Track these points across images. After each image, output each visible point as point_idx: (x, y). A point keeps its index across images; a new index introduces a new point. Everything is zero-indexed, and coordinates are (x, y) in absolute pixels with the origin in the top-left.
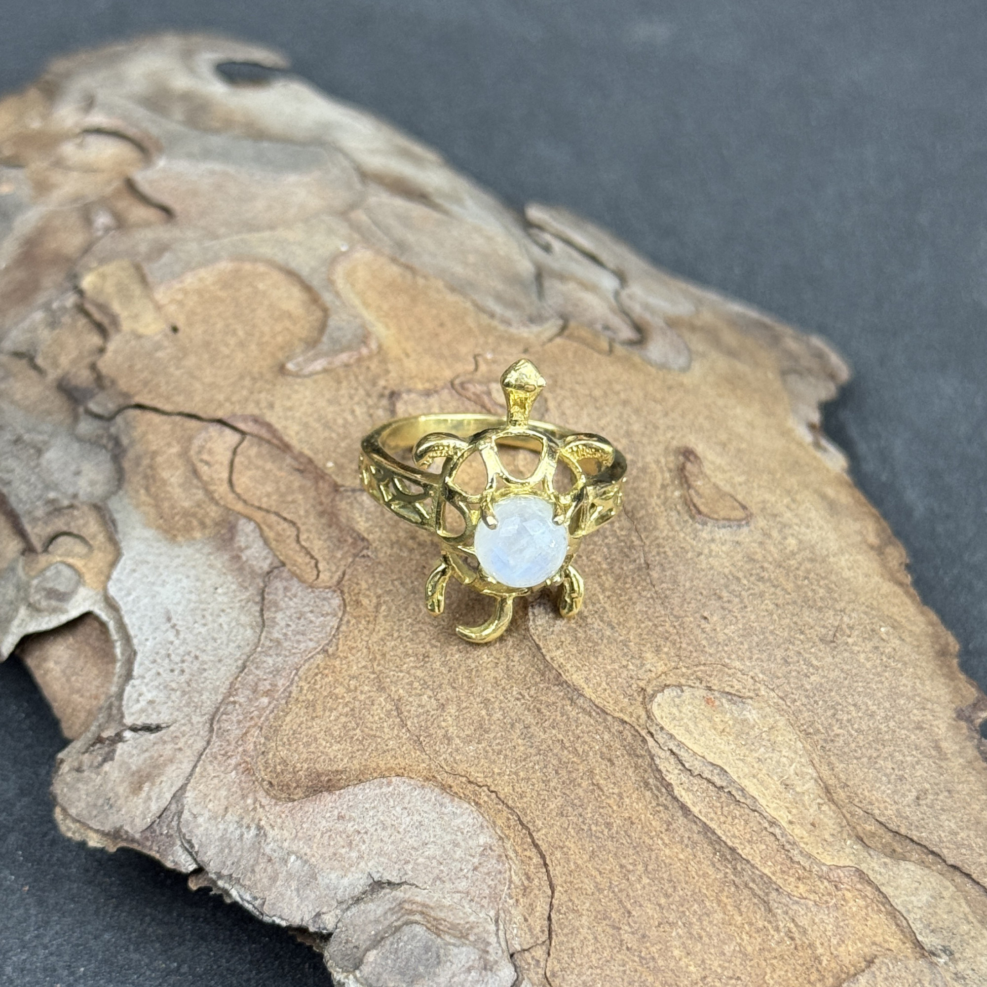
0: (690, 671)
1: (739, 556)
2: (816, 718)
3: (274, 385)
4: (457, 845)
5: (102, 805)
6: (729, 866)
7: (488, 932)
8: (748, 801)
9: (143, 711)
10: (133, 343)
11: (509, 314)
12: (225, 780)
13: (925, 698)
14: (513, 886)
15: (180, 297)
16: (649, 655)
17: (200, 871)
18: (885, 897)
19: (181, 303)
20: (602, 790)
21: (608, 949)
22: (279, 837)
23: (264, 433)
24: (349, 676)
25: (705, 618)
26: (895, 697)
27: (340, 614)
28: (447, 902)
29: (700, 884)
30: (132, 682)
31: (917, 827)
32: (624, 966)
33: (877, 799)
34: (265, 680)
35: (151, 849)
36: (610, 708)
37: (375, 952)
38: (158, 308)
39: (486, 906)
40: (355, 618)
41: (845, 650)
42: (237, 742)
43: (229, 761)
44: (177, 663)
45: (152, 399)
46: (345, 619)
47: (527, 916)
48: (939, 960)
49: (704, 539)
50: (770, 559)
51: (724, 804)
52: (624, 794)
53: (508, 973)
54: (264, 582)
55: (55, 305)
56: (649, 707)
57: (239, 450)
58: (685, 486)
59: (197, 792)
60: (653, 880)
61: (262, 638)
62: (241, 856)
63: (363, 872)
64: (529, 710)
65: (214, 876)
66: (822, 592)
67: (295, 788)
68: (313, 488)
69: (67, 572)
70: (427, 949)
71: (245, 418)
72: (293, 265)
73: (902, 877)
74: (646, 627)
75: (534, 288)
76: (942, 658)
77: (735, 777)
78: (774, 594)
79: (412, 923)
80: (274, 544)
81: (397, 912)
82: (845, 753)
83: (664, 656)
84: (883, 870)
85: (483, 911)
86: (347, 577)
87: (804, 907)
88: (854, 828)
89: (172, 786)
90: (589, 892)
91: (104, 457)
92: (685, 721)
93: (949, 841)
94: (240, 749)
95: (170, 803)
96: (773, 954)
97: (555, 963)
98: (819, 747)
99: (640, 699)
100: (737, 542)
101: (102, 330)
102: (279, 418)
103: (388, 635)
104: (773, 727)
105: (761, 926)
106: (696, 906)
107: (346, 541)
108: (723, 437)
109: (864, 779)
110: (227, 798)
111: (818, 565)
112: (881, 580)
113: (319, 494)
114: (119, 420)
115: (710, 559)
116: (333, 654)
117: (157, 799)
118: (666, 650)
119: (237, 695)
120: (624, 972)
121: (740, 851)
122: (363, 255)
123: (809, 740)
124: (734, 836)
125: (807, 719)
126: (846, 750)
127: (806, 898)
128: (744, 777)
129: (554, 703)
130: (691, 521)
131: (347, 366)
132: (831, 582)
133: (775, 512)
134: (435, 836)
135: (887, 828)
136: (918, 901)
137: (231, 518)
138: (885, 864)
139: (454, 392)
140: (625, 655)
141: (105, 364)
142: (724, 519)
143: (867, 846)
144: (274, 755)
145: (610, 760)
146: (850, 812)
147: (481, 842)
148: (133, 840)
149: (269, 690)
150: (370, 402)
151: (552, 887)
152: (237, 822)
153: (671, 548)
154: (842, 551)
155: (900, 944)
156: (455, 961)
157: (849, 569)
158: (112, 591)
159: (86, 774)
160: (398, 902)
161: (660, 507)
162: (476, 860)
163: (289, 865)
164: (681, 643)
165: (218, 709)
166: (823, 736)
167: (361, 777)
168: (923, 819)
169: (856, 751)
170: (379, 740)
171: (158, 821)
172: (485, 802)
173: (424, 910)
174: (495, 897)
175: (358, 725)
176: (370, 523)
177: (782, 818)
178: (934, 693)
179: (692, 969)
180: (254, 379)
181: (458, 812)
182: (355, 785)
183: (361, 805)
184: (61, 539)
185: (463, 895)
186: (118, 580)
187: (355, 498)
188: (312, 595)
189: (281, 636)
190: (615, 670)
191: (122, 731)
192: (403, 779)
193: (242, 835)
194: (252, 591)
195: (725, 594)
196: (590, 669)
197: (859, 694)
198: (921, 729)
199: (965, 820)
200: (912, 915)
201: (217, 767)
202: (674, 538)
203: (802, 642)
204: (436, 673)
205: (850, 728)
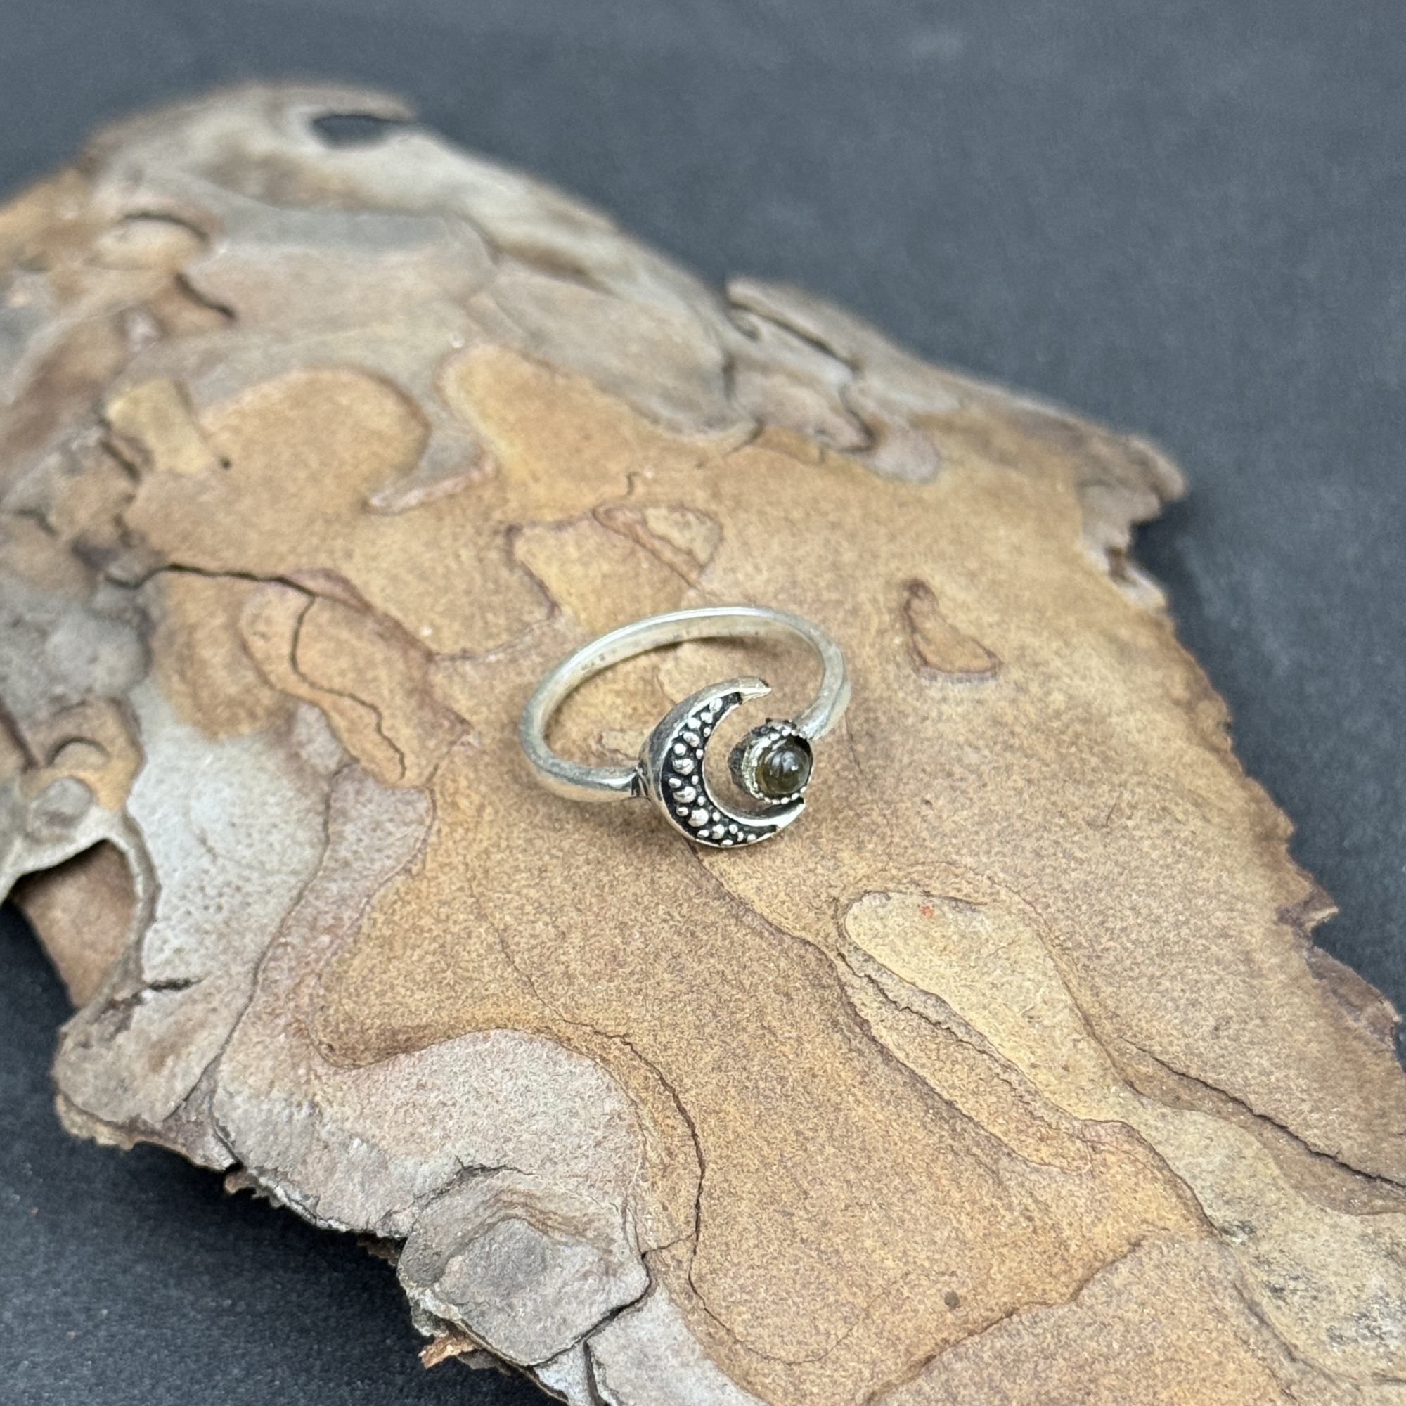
0: (902, 873)
1: (981, 719)
2: (1077, 928)
3: (354, 528)
4: (575, 1114)
5: (116, 1089)
6: (946, 1127)
7: (612, 1226)
8: (974, 1040)
9: (168, 962)
10: (171, 484)
11: (680, 417)
12: (271, 1047)
13: (1233, 896)
14: (647, 1165)
15: (234, 421)
16: (845, 855)
17: (237, 1167)
18: (1162, 1160)
19: (236, 431)
20: (774, 1035)
21: (776, 1243)
22: (339, 1116)
23: (338, 591)
24: (439, 901)
25: (927, 802)
26: (1191, 896)
27: (428, 821)
28: (560, 1189)
29: (904, 1152)
30: (155, 926)
31: (1213, 1066)
32: (796, 1263)
33: (1158, 1032)
34: (327, 913)
35: (175, 1142)
36: (787, 925)
37: (460, 1258)
38: (205, 436)
39: (611, 1191)
40: (450, 825)
41: (1123, 836)
42: (287, 996)
43: (278, 1021)
44: (213, 898)
45: (195, 556)
46: (435, 828)
47: (667, 1203)
48: (1234, 1239)
49: (932, 699)
50: (1025, 722)
51: (942, 1045)
52: (805, 1038)
53: (637, 1278)
54: (330, 785)
55: (74, 446)
56: (841, 921)
57: (307, 617)
58: (908, 630)
59: (234, 1064)
60: (838, 1149)
61: (325, 858)
62: (291, 1144)
63: (448, 1156)
64: (680, 934)
65: (254, 1172)
66: (1094, 761)
67: (363, 1052)
68: (401, 661)
69: (75, 789)
70: (529, 1251)
71: (313, 574)
72: (388, 369)
73: (1186, 1132)
74: (844, 819)
75: (720, 383)
76: (1264, 844)
77: (956, 1008)
78: (1025, 766)
79: (509, 1217)
80: (345, 736)
81: (491, 1206)
82: (1115, 973)
83: (868, 855)
84: (1160, 1124)
85: (607, 1198)
86: (439, 772)
87: (1046, 1176)
88: (1122, 1070)
89: (203, 1057)
90: (753, 1168)
91: (127, 636)
92: (891, 937)
93: (1258, 1084)
94: (292, 1004)
95: (200, 1080)
96: (1003, 1240)
97: (704, 1262)
98: (1079, 966)
99: (831, 912)
100: (979, 702)
101: (132, 471)
102: (358, 570)
103: (493, 846)
104: (1013, 942)
105: (987, 1204)
106: (897, 1181)
107: (441, 726)
108: (973, 565)
109: (1142, 1006)
110: (273, 1069)
111: (1093, 728)
112: (1185, 746)
113: (409, 668)
114: (149, 587)
115: (940, 726)
116: (418, 875)
117: (184, 1075)
118: (871, 846)
119: (289, 934)
120: (797, 1270)
121: (959, 1106)
122: (484, 352)
123: (1066, 957)
124: (953, 1087)
125: (1064, 930)
126: (1118, 968)
127: (1049, 1164)
128: (970, 1009)
129: (713, 924)
130: (914, 676)
131: (451, 496)
132: (1110, 748)
133: (1037, 659)
134: (546, 1104)
135: (1170, 1069)
136: (1208, 1163)
137: (290, 705)
138: (1164, 1115)
139: (596, 523)
140: (813, 855)
141: (134, 516)
142: (961, 671)
143: (1138, 1093)
144: (337, 1010)
145: (787, 995)
146: (1118, 1050)
147: (607, 1109)
148: (153, 1132)
149: (332, 926)
150: (482, 541)
151: (702, 1164)
152: (286, 1100)
153: (885, 713)
154: (1131, 709)
155: (1182, 1220)
156: (568, 1265)
157: (1139, 731)
158: (133, 809)
159: (94, 1049)
160: (494, 1192)
161: (872, 660)
162: (599, 1134)
163: (352, 1152)
164: (892, 836)
165: (264, 954)
166: (1086, 952)
167: (450, 1032)
168: (1223, 1056)
169: (1132, 969)
170: (476, 984)
171: (184, 1104)
172: (616, 1057)
173: (528, 1201)
174: (623, 1180)
175: (448, 965)
176: (475, 701)
177: (1021, 1060)
178: (1247, 889)
179: (889, 1263)
180: (328, 522)
181: (577, 1071)
182: (440, 1043)
183: (448, 1069)
184: (71, 748)
185: (581, 1180)
186: (141, 795)
187: (455, 670)
188: (393, 799)
189: (349, 855)
190: (797, 876)
191: (140, 991)
192: (505, 1032)
193: (291, 1116)
194: (314, 797)
195: (958, 771)
196: (763, 876)
197: (1139, 893)
198: (1227, 936)
199: (1283, 1056)
200: (1199, 1183)
201: (260, 1029)
202: (890, 700)
203: (1062, 828)
204: (555, 892)
205: (1124, 939)
